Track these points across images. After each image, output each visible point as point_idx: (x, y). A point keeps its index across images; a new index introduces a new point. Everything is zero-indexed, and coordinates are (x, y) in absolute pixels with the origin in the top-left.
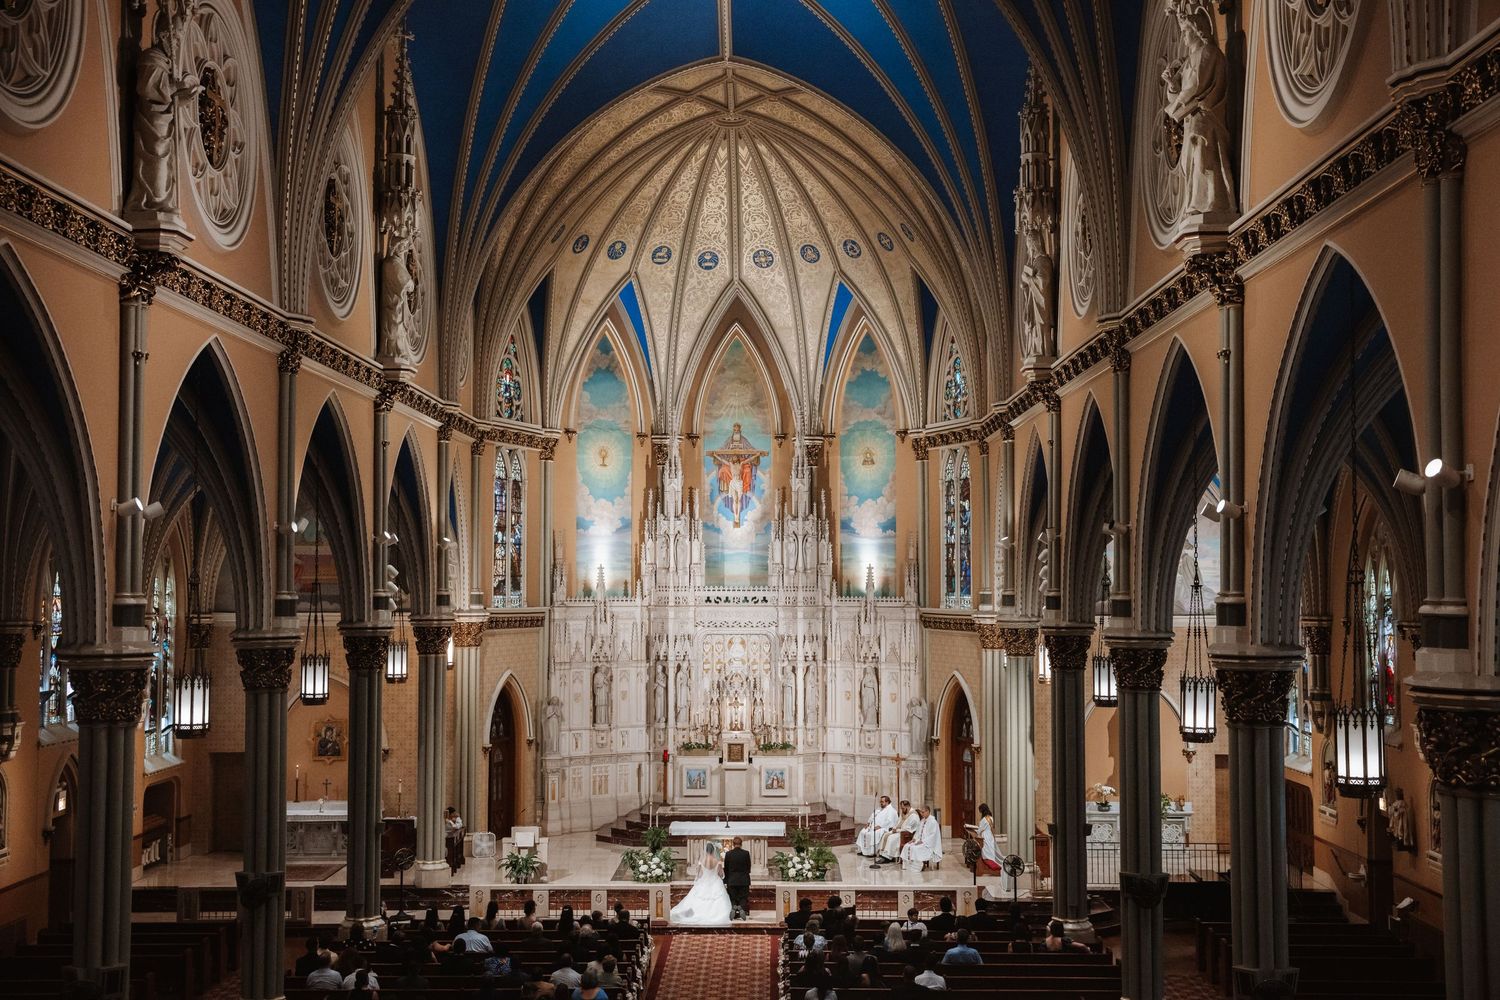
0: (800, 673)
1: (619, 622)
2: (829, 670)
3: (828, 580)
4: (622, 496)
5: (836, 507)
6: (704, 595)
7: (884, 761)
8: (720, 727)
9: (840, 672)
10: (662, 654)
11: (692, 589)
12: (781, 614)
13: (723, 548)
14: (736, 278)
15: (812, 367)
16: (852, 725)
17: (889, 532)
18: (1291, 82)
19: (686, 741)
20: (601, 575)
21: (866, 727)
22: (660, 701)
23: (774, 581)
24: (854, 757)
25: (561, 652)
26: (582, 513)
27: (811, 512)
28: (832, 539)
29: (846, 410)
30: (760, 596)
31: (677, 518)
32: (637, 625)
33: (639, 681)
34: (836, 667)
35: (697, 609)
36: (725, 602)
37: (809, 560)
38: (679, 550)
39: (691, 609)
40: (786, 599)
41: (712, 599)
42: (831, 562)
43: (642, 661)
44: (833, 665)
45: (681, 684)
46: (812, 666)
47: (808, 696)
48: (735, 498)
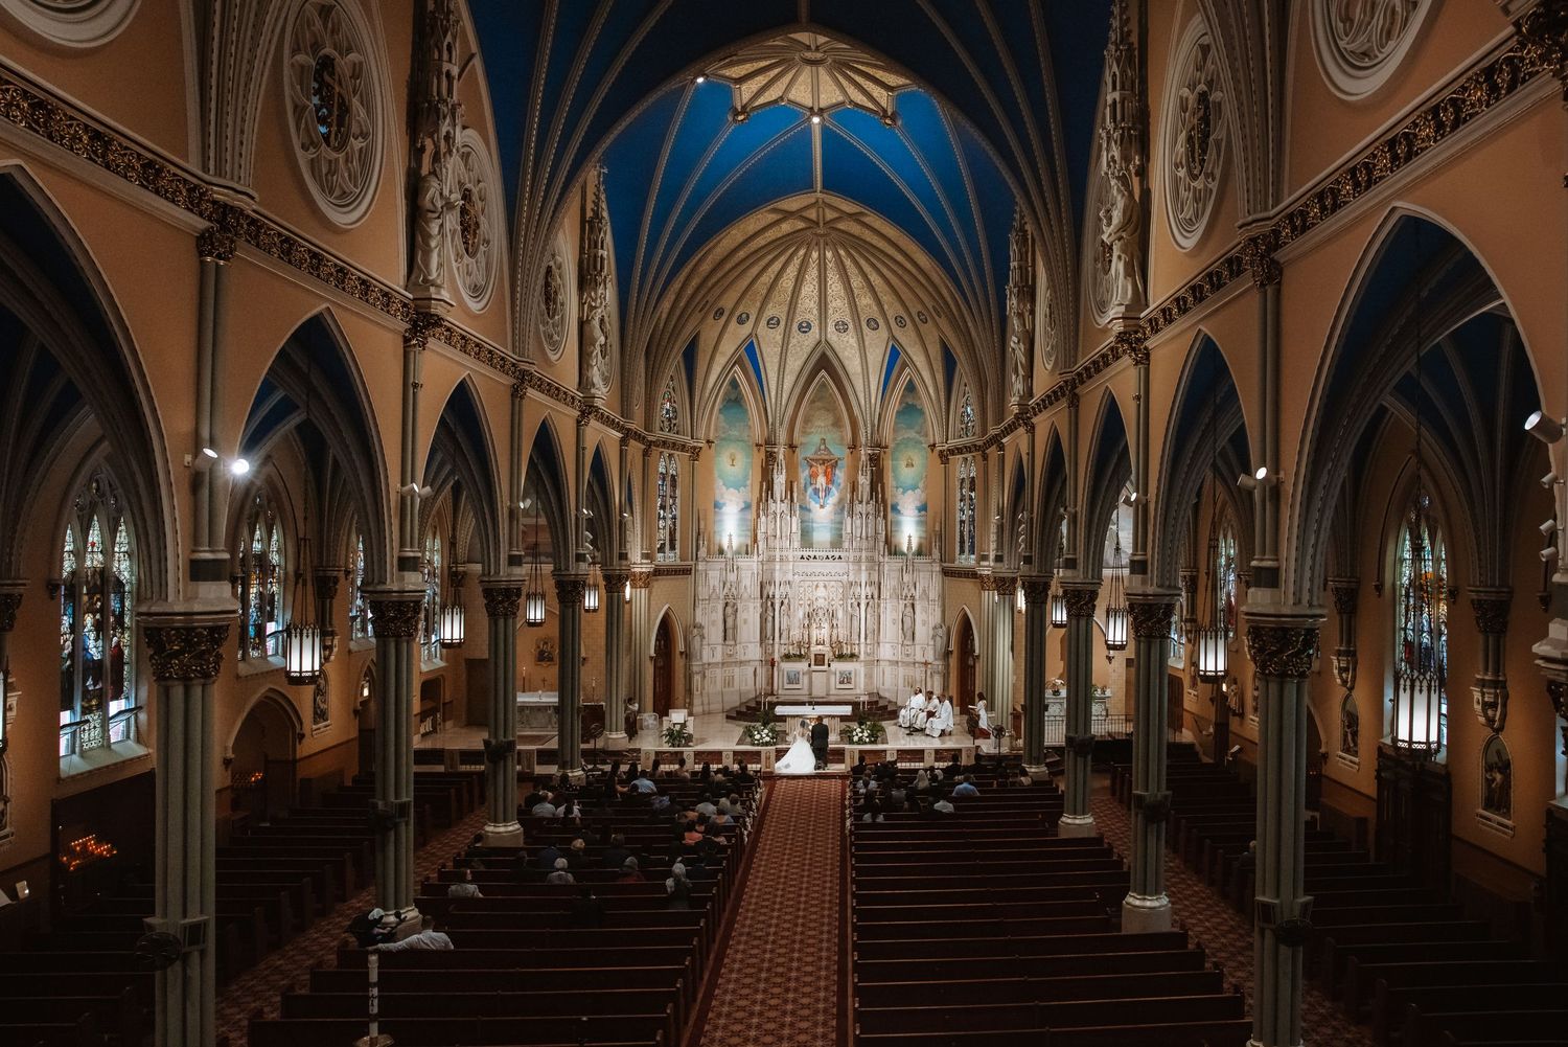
0: (863, 607)
1: (743, 572)
2: (882, 604)
3: (882, 544)
4: (745, 486)
5: (888, 495)
6: (800, 554)
7: (917, 665)
8: (809, 643)
9: (889, 606)
10: (771, 594)
11: (791, 550)
12: (851, 567)
13: (812, 523)
14: (823, 340)
15: (873, 401)
17: (923, 513)
18: (1179, 223)
19: (787, 651)
20: (730, 540)
21: (905, 642)
22: (769, 625)
23: (846, 545)
24: (897, 662)
25: (703, 592)
26: (718, 498)
27: (872, 498)
28: (885, 517)
29: (895, 431)
30: (837, 554)
31: (782, 501)
32: (754, 574)
33: (756, 612)
34: (887, 603)
35: (795, 563)
36: (813, 559)
37: (870, 531)
38: (783, 523)
39: (790, 563)
40: (854, 557)
41: (805, 557)
42: (884, 533)
43: (757, 599)
44: (885, 601)
45: (784, 614)
46: (871, 602)
47: (868, 622)
48: (820, 488)
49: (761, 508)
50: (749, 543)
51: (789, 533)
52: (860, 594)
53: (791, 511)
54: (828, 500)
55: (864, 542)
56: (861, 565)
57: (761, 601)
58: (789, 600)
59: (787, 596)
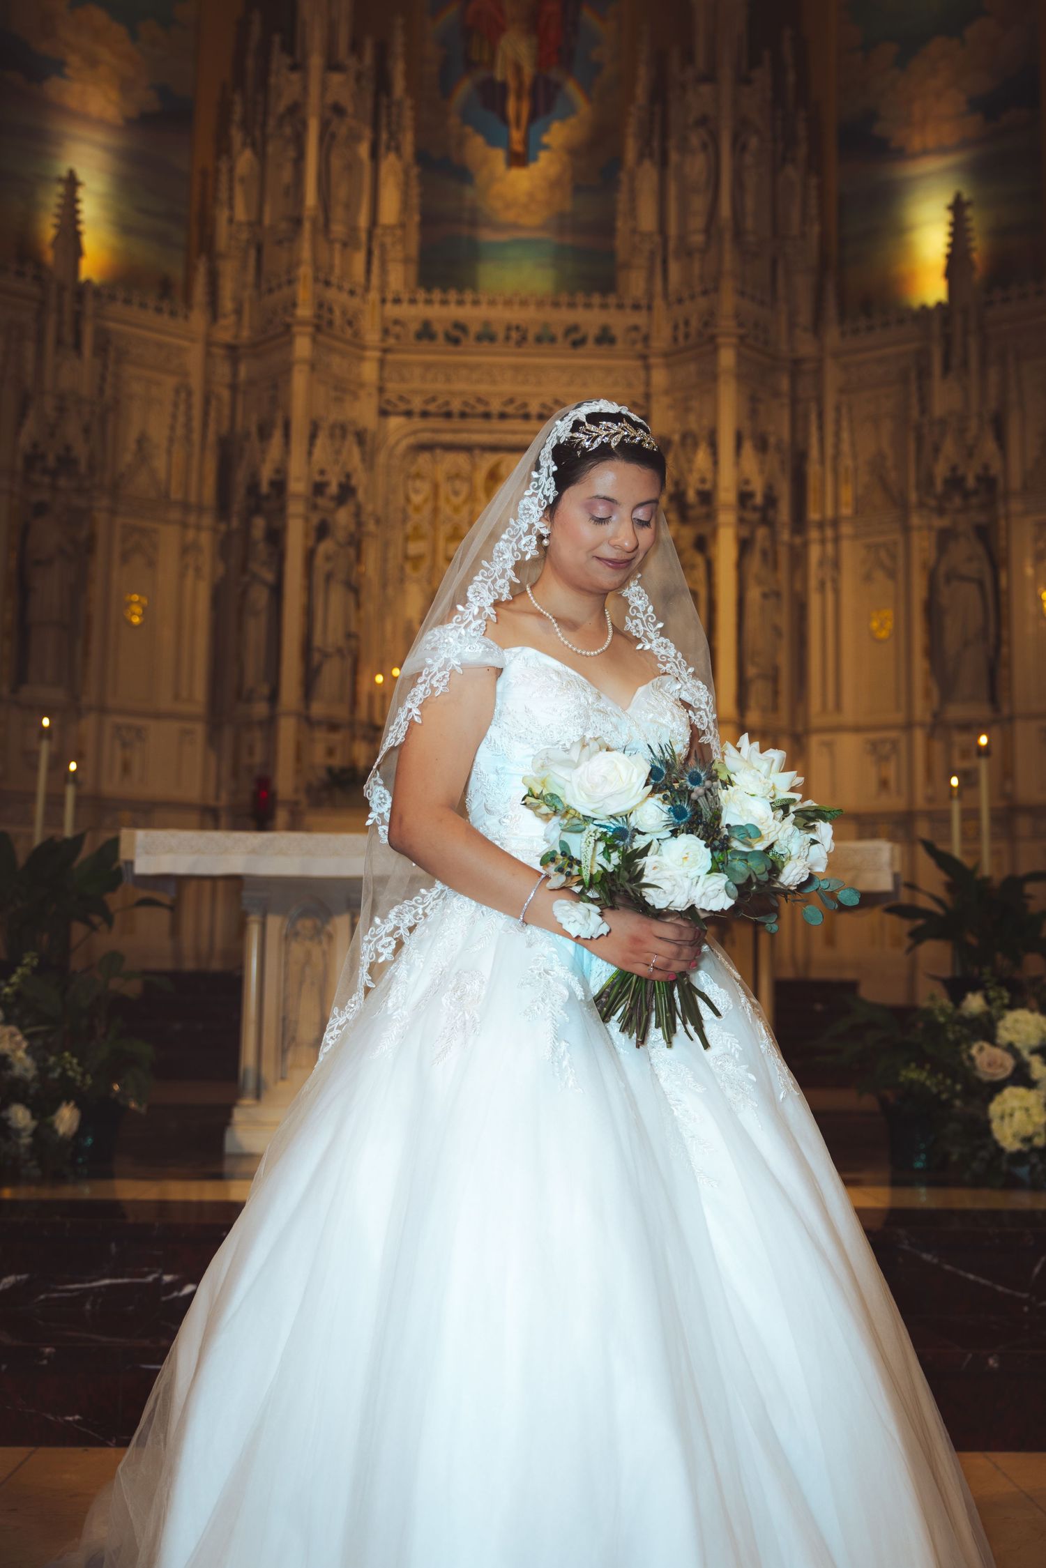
0: (725, 551)
2: (815, 553)
3: (803, 284)
6: (413, 315)
9: (851, 554)
10: (266, 473)
11: (374, 296)
12: (659, 377)
13: (474, 223)
16: (900, 717)
19: (337, 762)
21: (956, 712)
22: (256, 630)
23: (635, 283)
28: (815, 165)
30: (591, 319)
31: (333, 66)
32: (189, 394)
33: (191, 573)
34: (837, 540)
35: (390, 357)
36: (480, 338)
37: (750, 203)
38: (336, 163)
39: (369, 354)
40: (676, 327)
41: (438, 328)
42: (816, 229)
43: (200, 509)
44: (829, 533)
45: (329, 577)
46: (761, 532)
47: (752, 622)
48: (512, 84)
49: (237, 115)
50: (178, 273)
51: (363, 221)
52: (708, 486)
53: (376, 128)
54: (546, 139)
55: (728, 245)
56: (716, 350)
57: (223, 527)
58: (358, 514)
59: (347, 492)
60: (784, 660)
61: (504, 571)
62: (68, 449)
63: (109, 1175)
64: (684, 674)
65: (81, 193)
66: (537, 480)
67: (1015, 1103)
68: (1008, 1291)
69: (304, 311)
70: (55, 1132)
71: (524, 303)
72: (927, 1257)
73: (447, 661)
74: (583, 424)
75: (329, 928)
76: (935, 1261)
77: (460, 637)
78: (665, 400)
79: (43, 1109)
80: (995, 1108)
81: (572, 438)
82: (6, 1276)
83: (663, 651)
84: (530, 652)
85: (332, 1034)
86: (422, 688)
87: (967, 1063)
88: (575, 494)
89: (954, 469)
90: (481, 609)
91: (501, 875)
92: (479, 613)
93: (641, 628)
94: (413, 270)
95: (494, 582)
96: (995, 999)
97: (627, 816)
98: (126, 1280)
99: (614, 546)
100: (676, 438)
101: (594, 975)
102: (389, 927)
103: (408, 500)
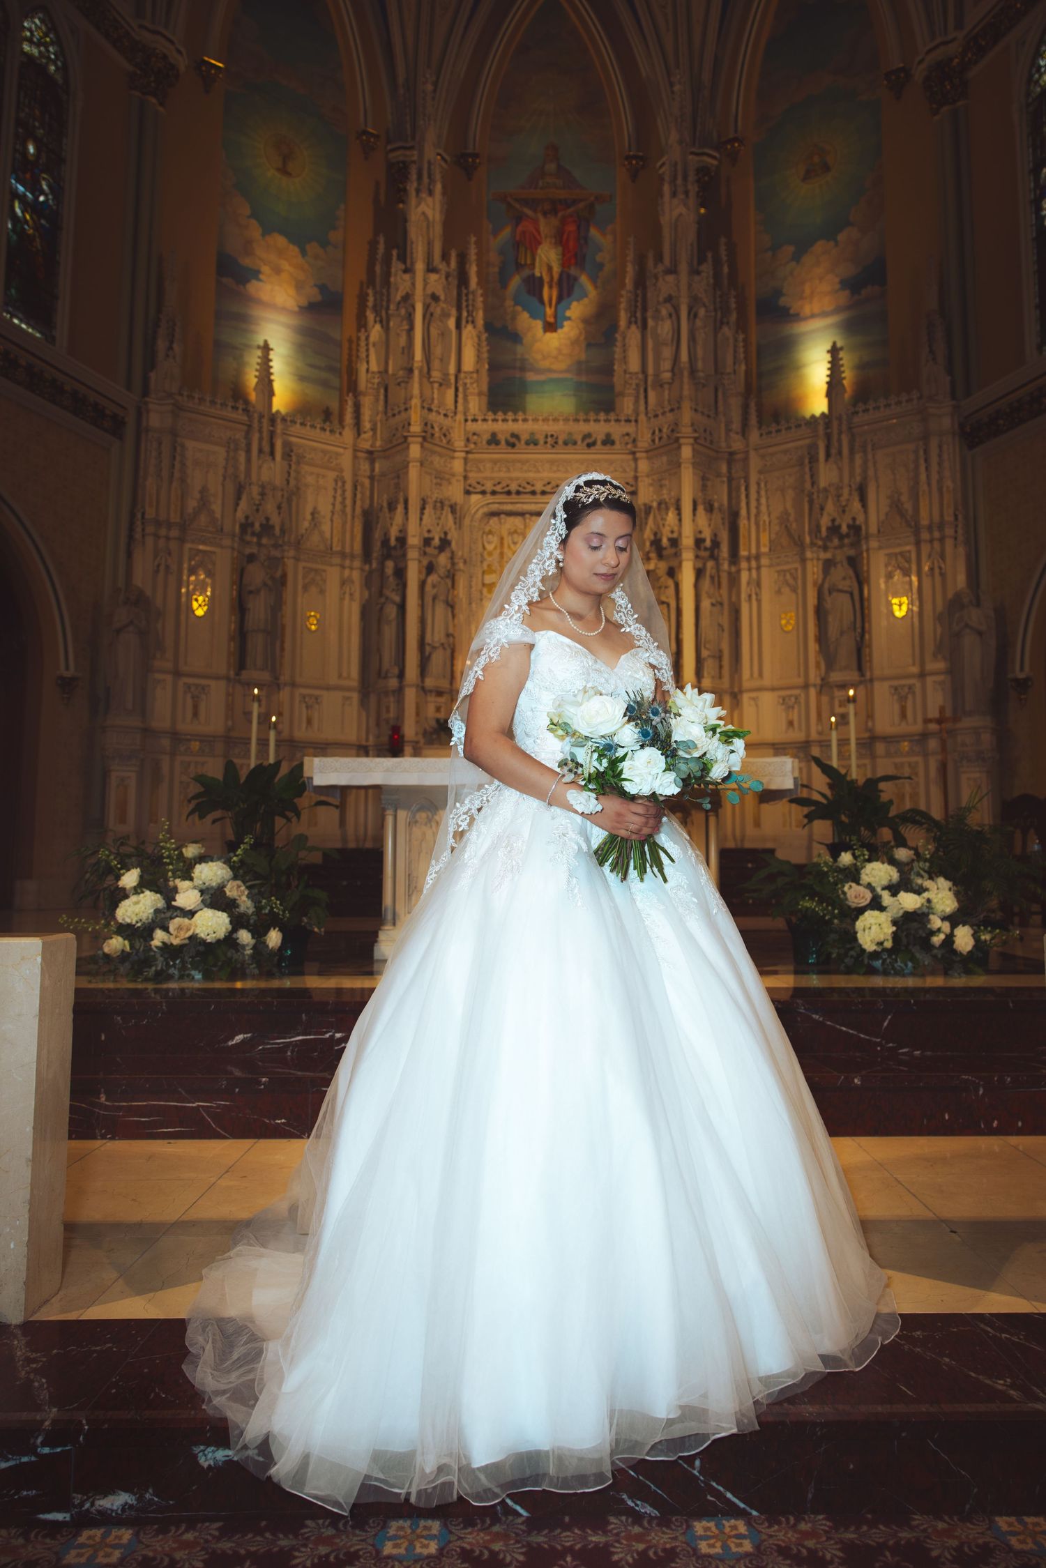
0: (687, 576)
1: (304, 468)
2: (744, 576)
3: (735, 403)
4: (324, 244)
5: (747, 276)
6: (485, 429)
7: (880, 748)
9: (768, 577)
10: (394, 533)
11: (460, 417)
12: (643, 466)
13: (523, 369)
16: (801, 681)
20: (266, 362)
21: (836, 677)
22: (389, 632)
23: (627, 405)
25: (162, 502)
27: (701, 260)
28: (742, 326)
30: (599, 429)
31: (431, 269)
32: (344, 482)
33: (347, 596)
34: (758, 568)
35: (470, 456)
36: (527, 443)
37: (700, 352)
38: (434, 332)
39: (457, 454)
40: (654, 433)
41: (502, 437)
42: (743, 367)
43: (353, 557)
44: (754, 564)
45: (434, 598)
46: (710, 564)
47: (705, 622)
48: (546, 278)
49: (370, 304)
50: (334, 406)
51: (452, 369)
52: (675, 535)
53: (459, 309)
54: (568, 314)
55: (686, 380)
56: (679, 447)
57: (367, 567)
58: (452, 558)
59: (445, 543)
60: (725, 647)
61: (535, 582)
62: (268, 519)
63: (302, 973)
64: (651, 647)
65: (272, 355)
66: (555, 524)
67: (872, 921)
68: (867, 1037)
69: (416, 428)
70: (268, 946)
71: (556, 420)
72: (816, 1017)
73: (499, 640)
74: (582, 487)
75: (437, 818)
76: (821, 1019)
77: (507, 625)
78: (647, 481)
79: (259, 933)
80: (859, 924)
81: (575, 496)
82: (237, 1035)
83: (638, 633)
84: (552, 634)
85: (431, 877)
86: (483, 658)
87: (842, 896)
88: (578, 532)
89: (833, 520)
90: (520, 607)
91: (534, 775)
92: (519, 609)
93: (624, 618)
94: (485, 399)
95: (528, 590)
96: (859, 856)
97: (611, 736)
98: (312, 1037)
99: (604, 564)
100: (655, 504)
101: (594, 836)
102: (465, 809)
103: (484, 548)
